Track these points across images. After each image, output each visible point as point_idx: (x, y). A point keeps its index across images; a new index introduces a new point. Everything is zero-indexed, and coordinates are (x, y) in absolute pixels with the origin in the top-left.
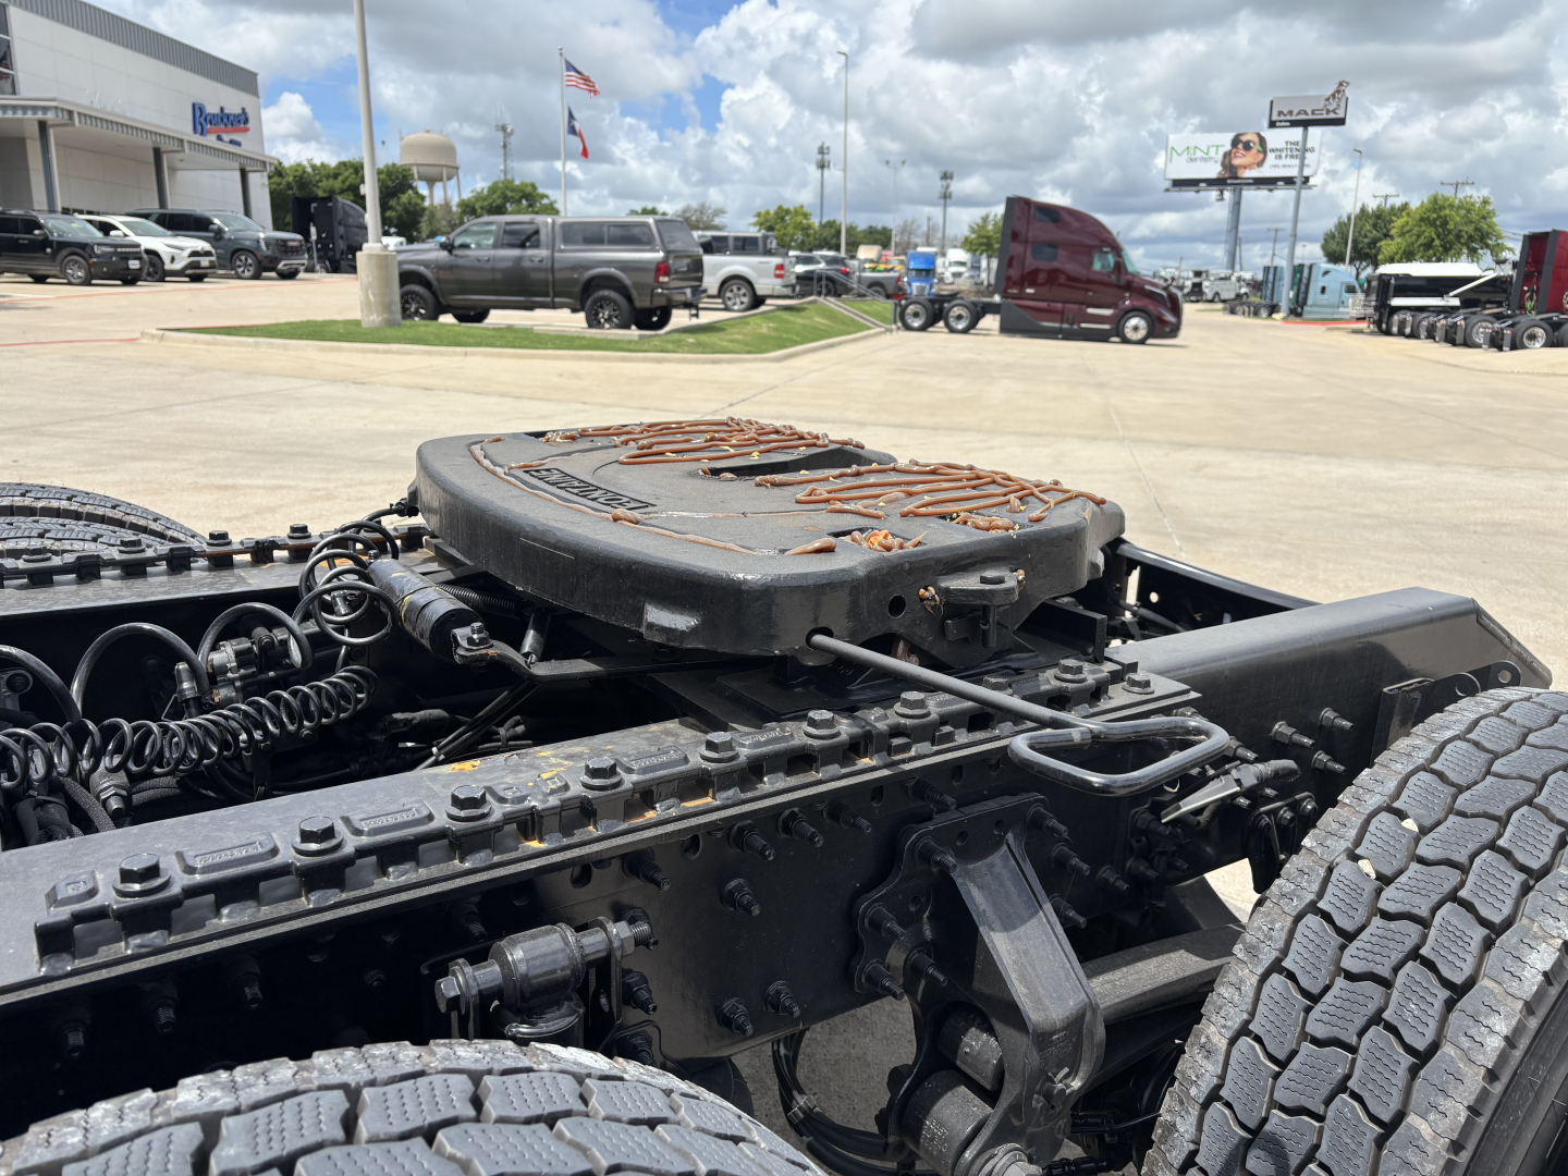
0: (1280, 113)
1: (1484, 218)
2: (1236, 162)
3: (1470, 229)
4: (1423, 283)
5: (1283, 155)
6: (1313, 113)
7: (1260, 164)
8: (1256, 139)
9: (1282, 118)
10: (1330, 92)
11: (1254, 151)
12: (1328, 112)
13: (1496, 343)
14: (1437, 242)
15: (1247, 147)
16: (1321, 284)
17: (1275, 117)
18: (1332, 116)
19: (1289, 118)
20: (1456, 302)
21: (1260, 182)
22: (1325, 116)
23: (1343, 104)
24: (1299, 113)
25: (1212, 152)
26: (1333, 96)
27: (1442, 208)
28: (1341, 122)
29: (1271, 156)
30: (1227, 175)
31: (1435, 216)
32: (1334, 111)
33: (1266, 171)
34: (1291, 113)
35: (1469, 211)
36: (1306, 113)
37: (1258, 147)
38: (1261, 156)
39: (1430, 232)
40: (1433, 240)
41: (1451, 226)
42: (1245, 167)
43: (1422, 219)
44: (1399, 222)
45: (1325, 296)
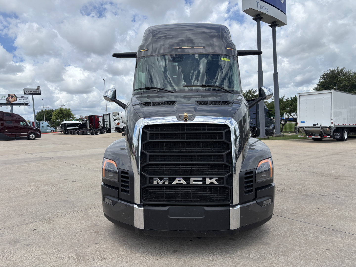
0: (26, 92)
1: (70, 112)
2: (10, 100)
3: (68, 114)
4: (69, 125)
5: (21, 99)
6: (34, 92)
7: (16, 100)
8: (14, 95)
9: (27, 93)
10: (36, 88)
11: (14, 98)
12: (37, 92)
13: (92, 134)
14: (62, 117)
15: (12, 97)
16: (42, 126)
17: (25, 92)
18: (38, 93)
19: (28, 93)
20: (78, 128)
21: (17, 105)
22: (36, 93)
23: (39, 90)
24: (30, 92)
25: (3, 98)
26: (37, 89)
27: (62, 110)
28: (40, 94)
29: (18, 99)
30: (8, 103)
31: (61, 112)
32: (38, 92)
33: (18, 102)
34: (29, 92)
35: (67, 111)
36: (32, 92)
37: (14, 97)
38: (16, 99)
39: (61, 115)
40: (62, 116)
41: (64, 114)
42: (13, 101)
43: (58, 112)
44: (54, 113)
45: (44, 128)
